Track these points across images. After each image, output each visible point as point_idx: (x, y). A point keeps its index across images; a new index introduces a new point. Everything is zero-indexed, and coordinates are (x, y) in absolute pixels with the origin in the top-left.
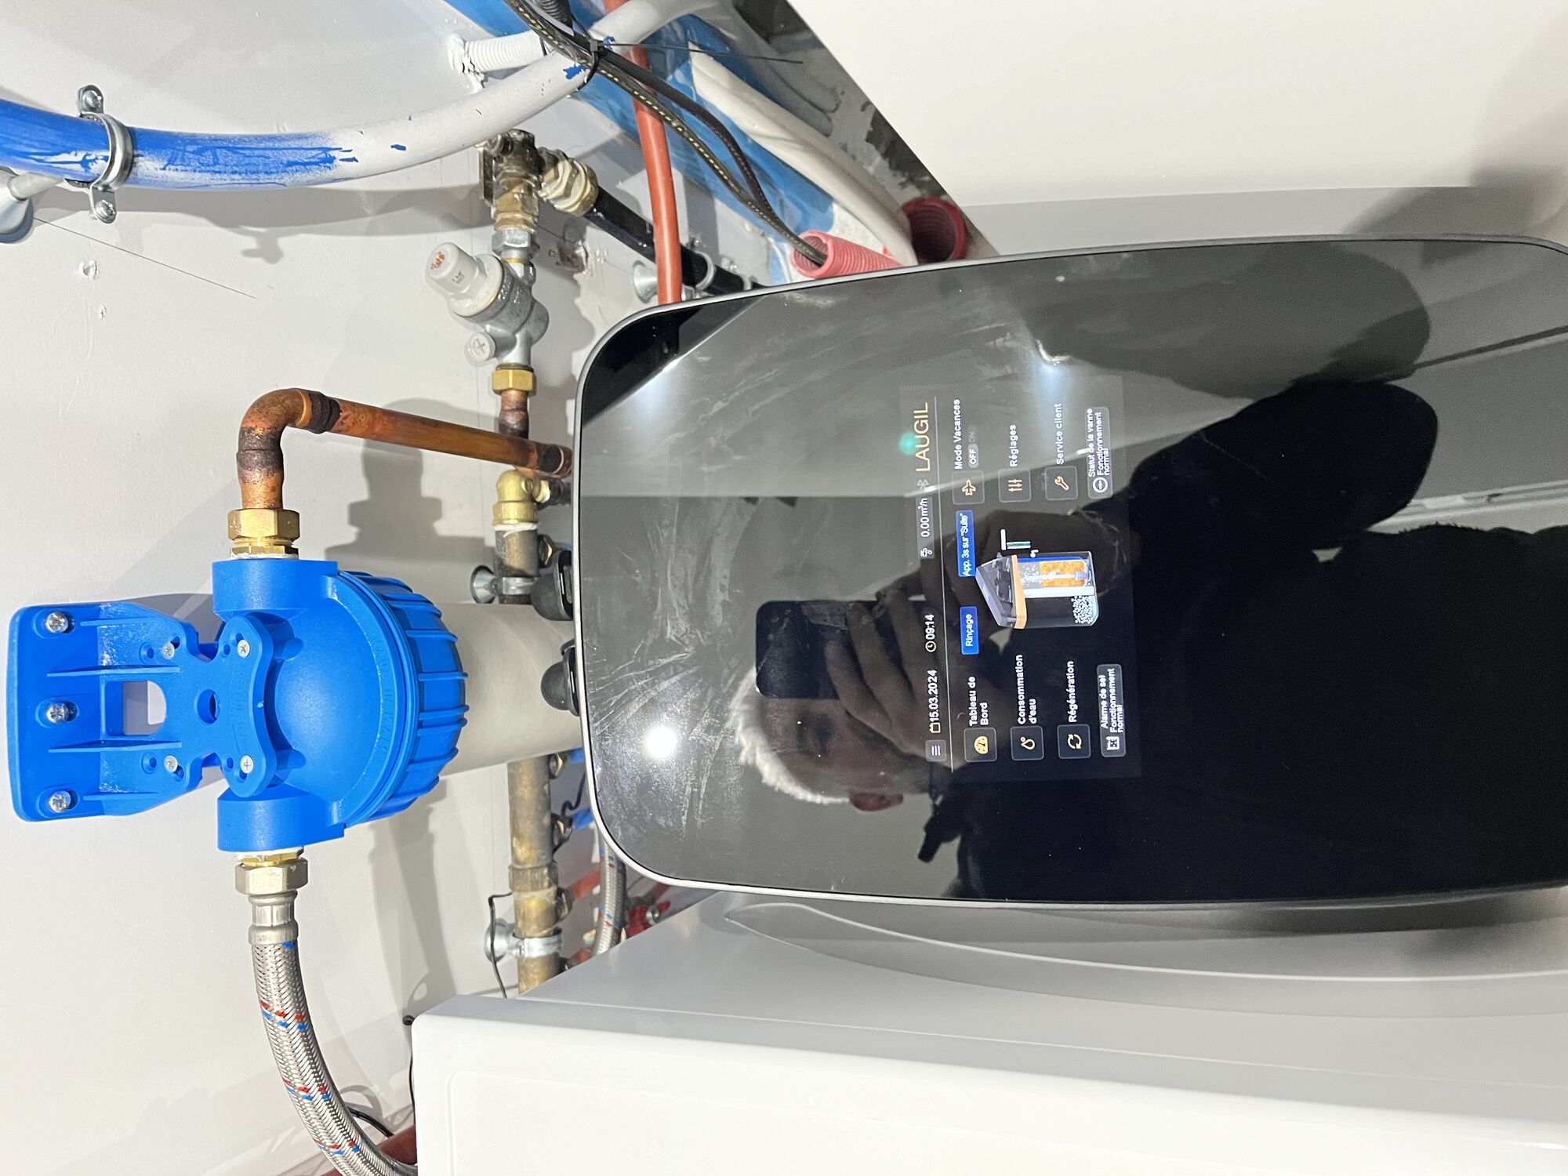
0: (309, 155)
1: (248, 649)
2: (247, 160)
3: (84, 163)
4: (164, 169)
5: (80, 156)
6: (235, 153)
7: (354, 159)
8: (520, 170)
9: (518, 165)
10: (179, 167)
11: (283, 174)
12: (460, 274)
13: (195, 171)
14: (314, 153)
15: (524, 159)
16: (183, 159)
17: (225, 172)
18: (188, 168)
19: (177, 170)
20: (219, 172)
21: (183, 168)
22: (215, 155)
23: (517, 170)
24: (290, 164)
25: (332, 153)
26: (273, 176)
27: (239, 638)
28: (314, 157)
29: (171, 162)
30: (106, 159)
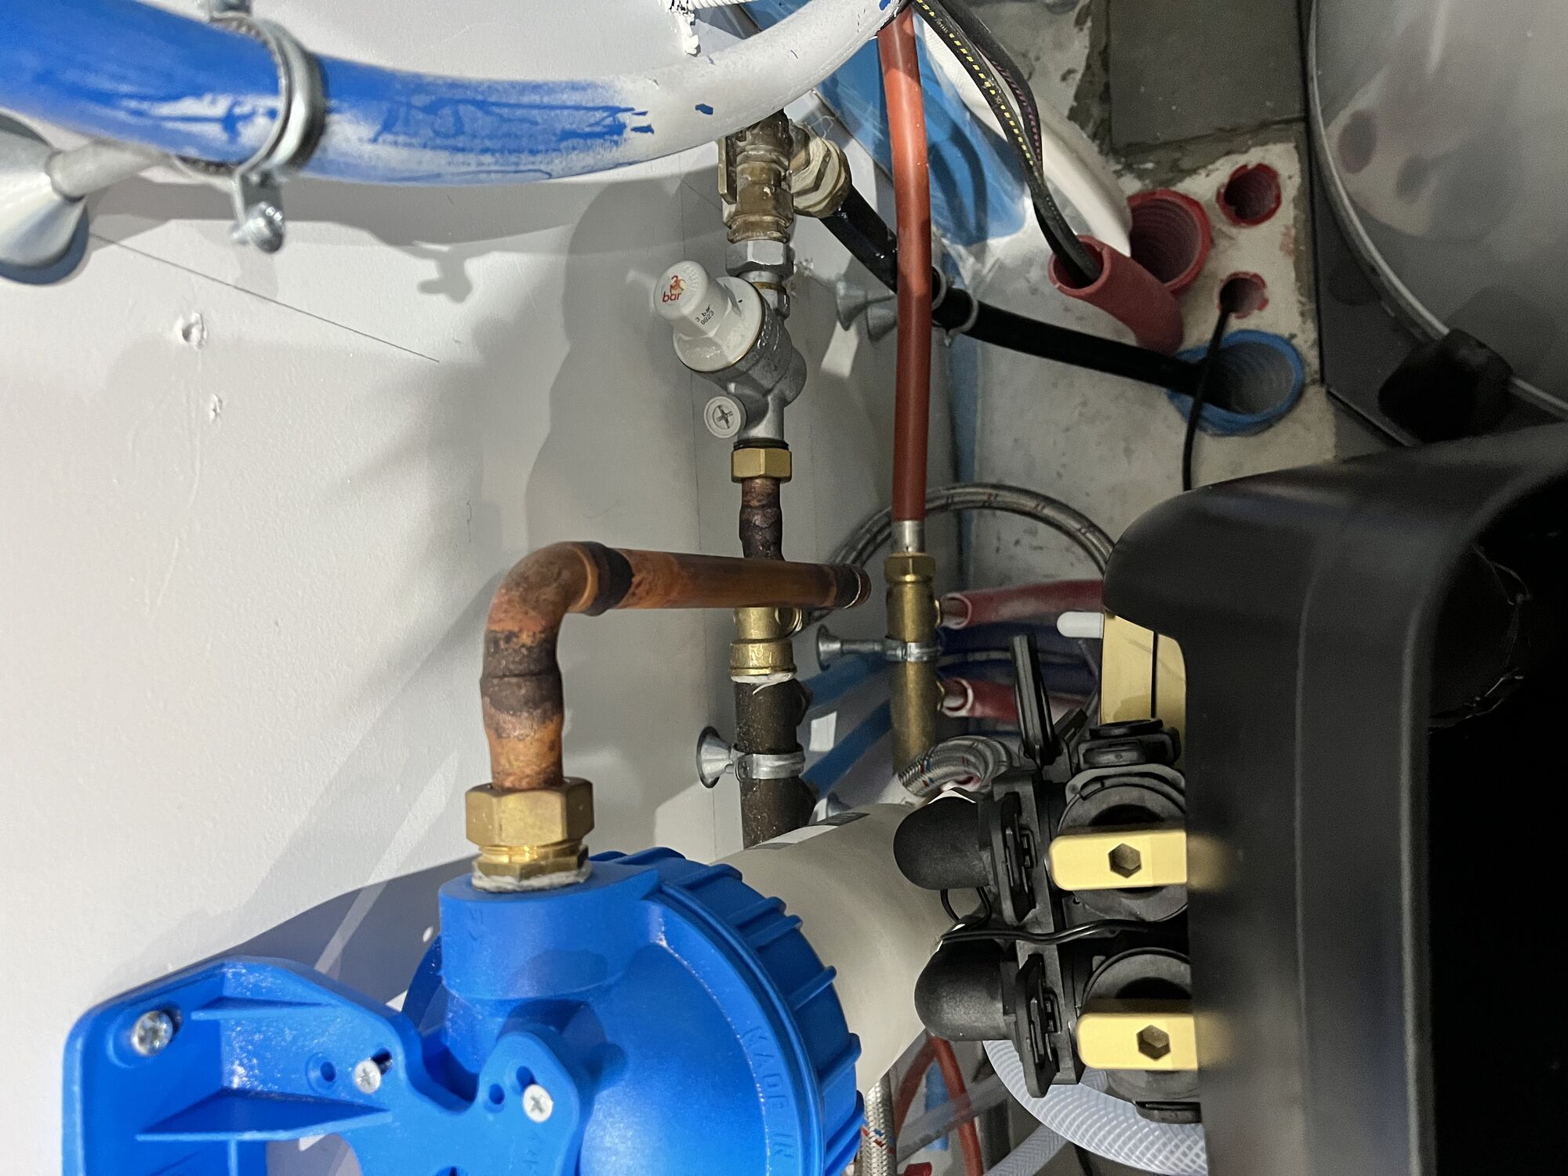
0: (592, 120)
1: (548, 1104)
2: (505, 128)
3: (230, 122)
4: (374, 140)
5: (220, 106)
6: (488, 113)
7: (648, 129)
8: (770, 152)
9: (767, 143)
10: (401, 139)
11: (554, 154)
12: (708, 310)
13: (425, 146)
14: (599, 115)
15: (775, 135)
16: (407, 122)
17: (471, 150)
18: (414, 141)
19: (396, 143)
20: (463, 150)
21: (408, 140)
22: (456, 114)
23: (766, 151)
24: (567, 135)
25: (623, 117)
26: (539, 158)
27: (526, 1079)
28: (597, 124)
29: (387, 127)
30: (272, 114)
